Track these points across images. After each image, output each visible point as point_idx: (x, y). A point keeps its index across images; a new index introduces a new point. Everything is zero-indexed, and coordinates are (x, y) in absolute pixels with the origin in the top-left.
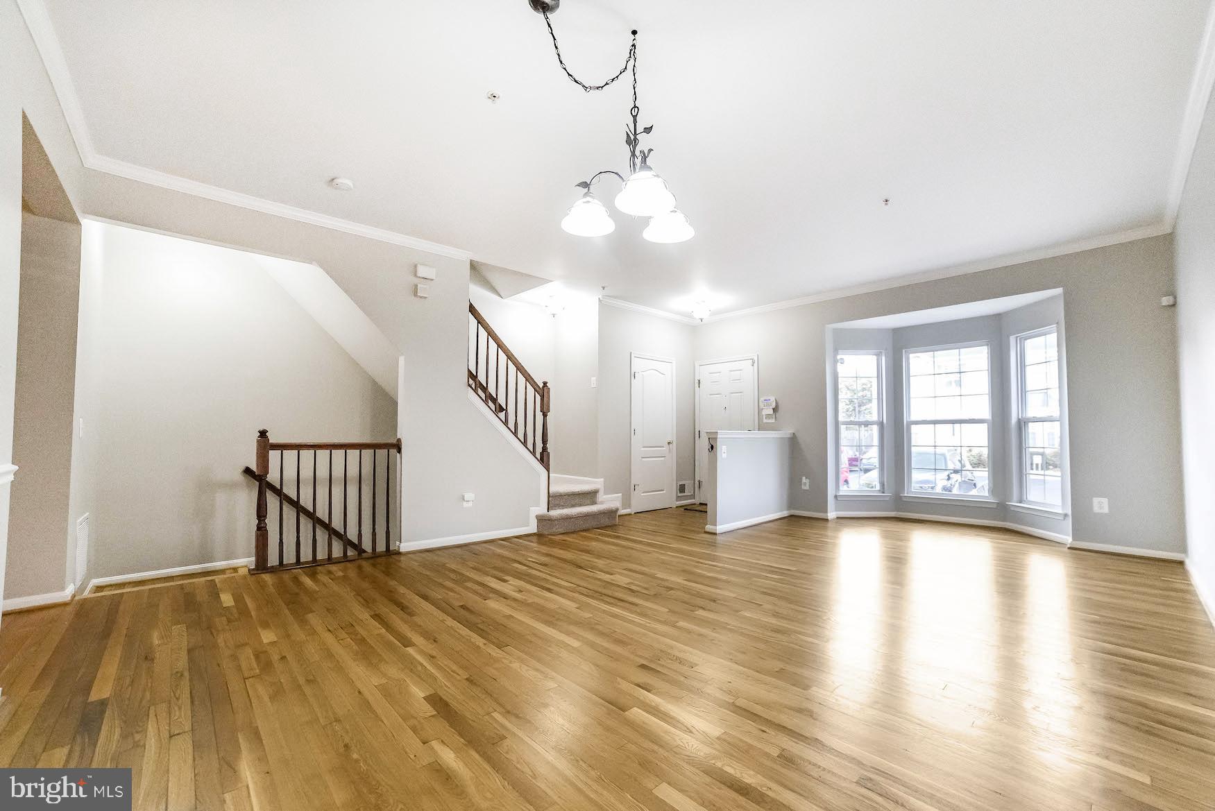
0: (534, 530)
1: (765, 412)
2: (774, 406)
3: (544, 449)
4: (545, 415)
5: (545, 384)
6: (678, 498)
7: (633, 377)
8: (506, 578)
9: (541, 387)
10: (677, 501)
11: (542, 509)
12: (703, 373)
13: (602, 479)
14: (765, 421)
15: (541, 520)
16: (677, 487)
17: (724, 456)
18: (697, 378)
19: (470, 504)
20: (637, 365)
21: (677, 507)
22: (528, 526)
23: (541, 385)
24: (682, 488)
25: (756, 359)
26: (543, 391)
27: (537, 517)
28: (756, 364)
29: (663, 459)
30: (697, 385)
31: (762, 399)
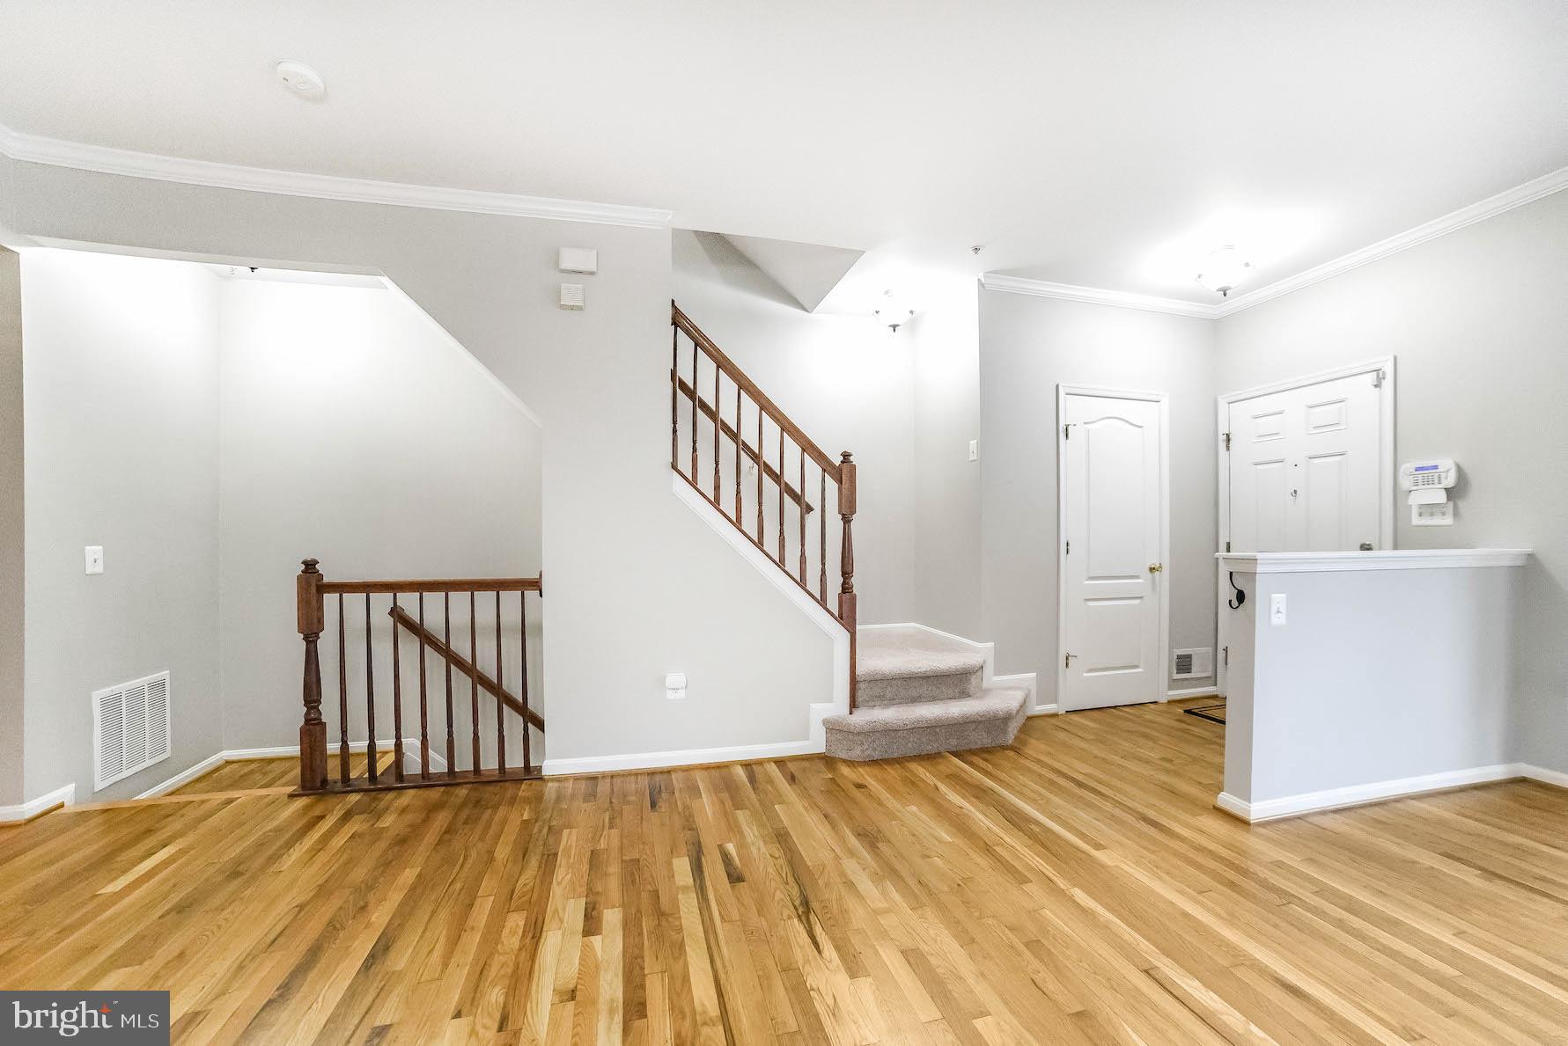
0: (820, 748)
1: (1416, 499)
2: (1450, 481)
3: (846, 588)
4: (846, 520)
5: (846, 456)
6: (1173, 684)
7: (1062, 436)
8: (612, 917)
9: (837, 463)
10: (1170, 688)
11: (837, 706)
12: (1238, 418)
13: (991, 644)
14: (1416, 520)
15: (833, 729)
16: (1170, 661)
17: (1279, 620)
18: (1223, 429)
19: (682, 694)
20: (1072, 411)
21: (1169, 702)
22: (807, 739)
23: (837, 460)
24: (1184, 664)
25: (1388, 369)
26: (843, 472)
27: (825, 722)
28: (1388, 384)
29: (1137, 602)
30: (1222, 445)
31: (1407, 467)
